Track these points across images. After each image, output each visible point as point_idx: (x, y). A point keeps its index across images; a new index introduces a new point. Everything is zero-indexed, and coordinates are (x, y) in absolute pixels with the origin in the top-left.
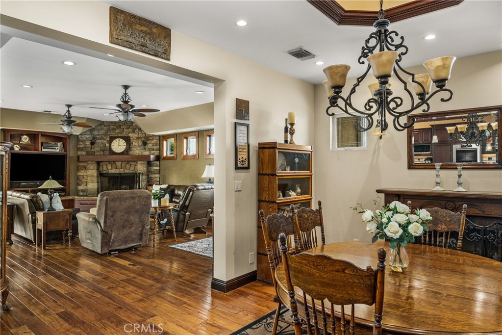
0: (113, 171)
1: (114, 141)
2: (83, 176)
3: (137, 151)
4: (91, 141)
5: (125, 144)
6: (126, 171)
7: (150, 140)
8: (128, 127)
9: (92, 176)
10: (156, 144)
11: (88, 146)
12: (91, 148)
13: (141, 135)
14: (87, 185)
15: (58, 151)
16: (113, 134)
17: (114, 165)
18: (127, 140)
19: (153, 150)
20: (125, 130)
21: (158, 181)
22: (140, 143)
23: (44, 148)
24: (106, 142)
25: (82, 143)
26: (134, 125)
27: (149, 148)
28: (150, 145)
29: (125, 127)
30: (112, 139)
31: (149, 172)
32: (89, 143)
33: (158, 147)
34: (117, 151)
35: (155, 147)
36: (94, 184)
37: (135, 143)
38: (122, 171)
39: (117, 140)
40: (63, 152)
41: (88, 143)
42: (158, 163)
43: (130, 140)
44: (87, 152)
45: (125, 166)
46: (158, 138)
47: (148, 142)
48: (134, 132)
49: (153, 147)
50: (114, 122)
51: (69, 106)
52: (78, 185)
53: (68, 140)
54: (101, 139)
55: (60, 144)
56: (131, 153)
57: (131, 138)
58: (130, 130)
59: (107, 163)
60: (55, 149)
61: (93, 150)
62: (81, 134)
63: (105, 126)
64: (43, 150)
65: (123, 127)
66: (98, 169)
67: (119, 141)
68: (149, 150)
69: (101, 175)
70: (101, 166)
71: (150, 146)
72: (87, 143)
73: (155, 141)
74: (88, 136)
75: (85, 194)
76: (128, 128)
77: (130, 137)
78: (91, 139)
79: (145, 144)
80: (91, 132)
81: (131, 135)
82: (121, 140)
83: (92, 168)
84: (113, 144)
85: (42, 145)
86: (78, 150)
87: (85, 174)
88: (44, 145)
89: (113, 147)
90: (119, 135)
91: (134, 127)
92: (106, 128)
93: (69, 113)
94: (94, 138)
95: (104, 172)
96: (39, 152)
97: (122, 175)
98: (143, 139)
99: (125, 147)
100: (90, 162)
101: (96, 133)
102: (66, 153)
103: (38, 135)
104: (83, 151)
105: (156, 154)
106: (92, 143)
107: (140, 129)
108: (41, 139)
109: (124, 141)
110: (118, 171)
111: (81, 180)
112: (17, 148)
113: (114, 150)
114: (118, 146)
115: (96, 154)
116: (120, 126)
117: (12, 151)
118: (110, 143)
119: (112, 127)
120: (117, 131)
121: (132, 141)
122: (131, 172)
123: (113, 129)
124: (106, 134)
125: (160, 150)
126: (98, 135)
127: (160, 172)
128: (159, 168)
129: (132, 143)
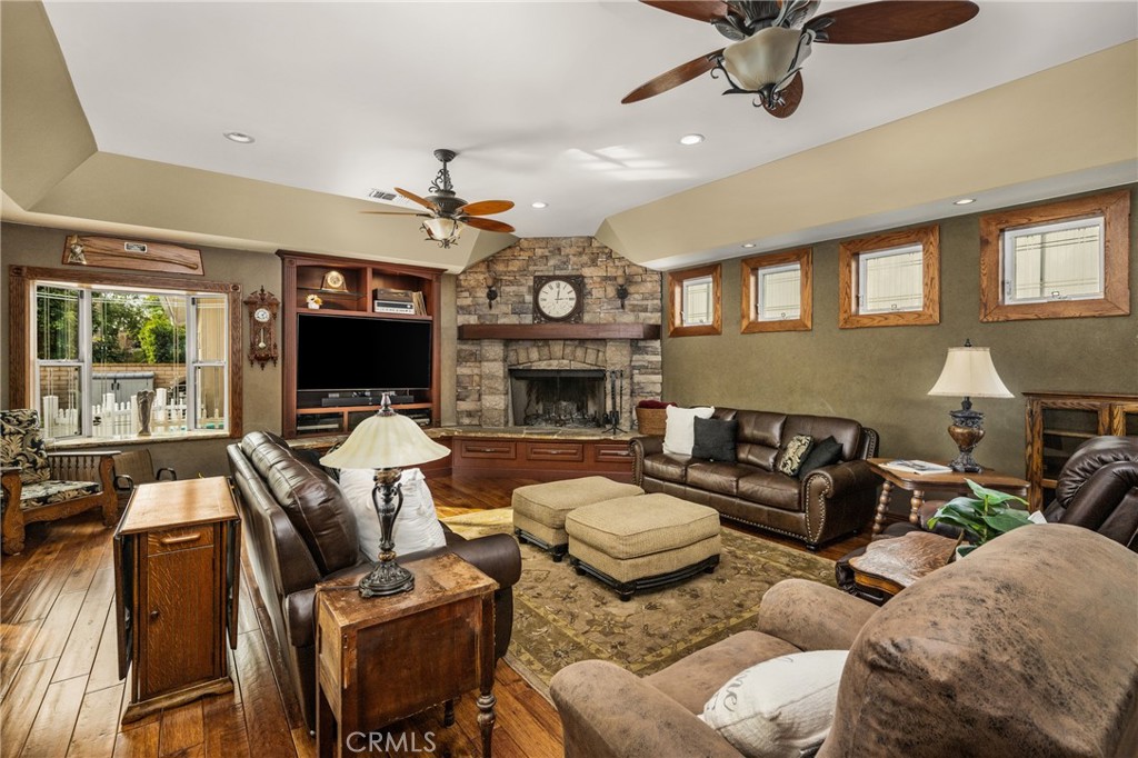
0: (543, 365)
1: (546, 288)
2: (471, 376)
3: (602, 312)
4: (489, 287)
5: (573, 295)
6: (576, 366)
7: (636, 283)
8: (580, 250)
9: (492, 377)
10: (652, 296)
11: (480, 301)
12: (490, 307)
13: (612, 272)
14: (480, 400)
15: (412, 312)
16: (541, 270)
17: (546, 350)
18: (578, 283)
19: (645, 310)
20: (573, 259)
21: (658, 394)
22: (611, 292)
23: (379, 305)
24: (524, 289)
25: (467, 294)
26: (595, 244)
27: (634, 306)
28: (636, 296)
29: (572, 251)
30: (541, 281)
31: (634, 368)
32: (484, 295)
33: (658, 302)
34: (553, 314)
35: (649, 303)
36: (497, 398)
37: (597, 293)
38: (565, 364)
39: (554, 284)
40: (424, 317)
41: (482, 294)
42: (657, 344)
43: (584, 285)
44: (481, 317)
45: (573, 352)
46: (657, 277)
47: (631, 289)
48: (594, 262)
49: (645, 302)
50: (543, 238)
51: (447, 155)
52: (458, 400)
53: (435, 284)
54: (511, 283)
55: (416, 296)
56: (587, 318)
57: (586, 281)
58: (585, 258)
59: (528, 344)
60: (405, 306)
61: (494, 311)
62: (464, 272)
63: (521, 249)
64: (379, 309)
65: (568, 251)
66: (506, 360)
67: (558, 286)
68: (633, 311)
69: (514, 373)
70: (513, 353)
71: (634, 299)
72: (478, 295)
73: (649, 285)
74: (481, 277)
75: (476, 422)
76: (580, 254)
77: (583, 277)
78: (490, 283)
79: (623, 294)
80: (488, 266)
81: (587, 272)
82: (563, 284)
83: (491, 357)
84: (542, 295)
85: (375, 297)
86: (458, 312)
87: (476, 371)
88: (379, 296)
89: (542, 304)
90: (558, 273)
91: (595, 251)
92: (525, 256)
93: (447, 181)
94: (496, 280)
95: (521, 367)
96: (368, 314)
97: (563, 375)
98: (620, 281)
99: (572, 303)
100: (486, 342)
101: (500, 267)
102: (430, 318)
103: (365, 269)
104: (470, 314)
105: (652, 322)
106: (492, 295)
107: (610, 255)
108: (373, 284)
109: (569, 288)
110: (554, 365)
111: (466, 388)
112: (314, 304)
113: (546, 311)
114: (558, 301)
115: (502, 321)
116: (559, 249)
117: (303, 310)
118: (536, 292)
119: (539, 252)
120: (552, 262)
121: (589, 287)
122: (588, 367)
123: (542, 257)
124: (523, 271)
125: (662, 310)
126: (505, 273)
127: (663, 368)
128: (659, 358)
129: (590, 293)
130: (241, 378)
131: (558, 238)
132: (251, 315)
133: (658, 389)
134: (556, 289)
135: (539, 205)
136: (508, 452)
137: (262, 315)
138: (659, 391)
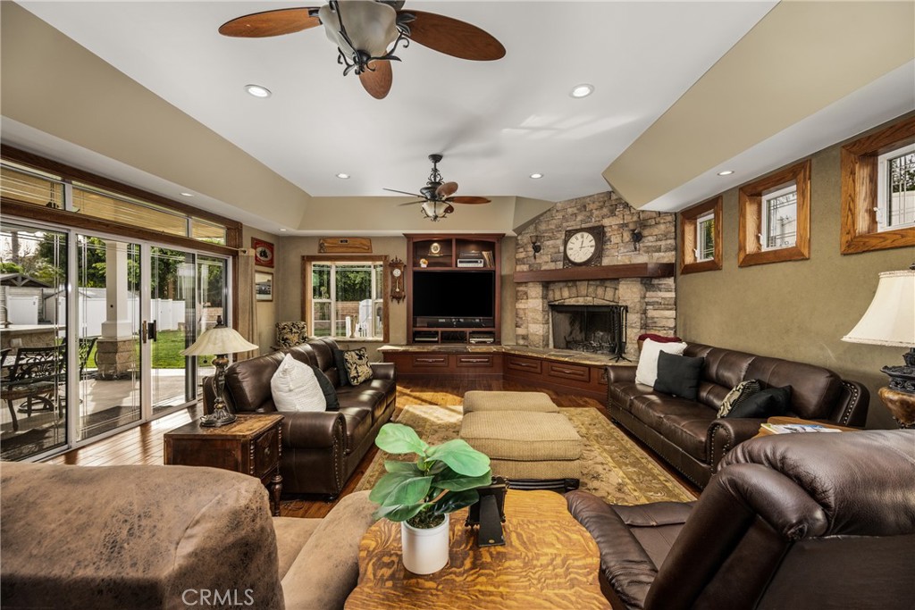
0: (572, 302)
1: (573, 239)
2: (524, 310)
3: (619, 254)
4: (534, 243)
5: (593, 243)
6: (598, 302)
7: (651, 226)
8: (602, 204)
9: (535, 310)
10: (665, 236)
11: (530, 254)
12: (535, 258)
13: (628, 219)
14: (528, 327)
15: (481, 265)
16: (572, 225)
17: (574, 289)
18: (599, 233)
19: (659, 250)
20: (596, 213)
21: (670, 328)
22: (627, 236)
23: (460, 262)
24: (559, 242)
25: (522, 250)
26: (614, 197)
27: (648, 247)
28: (650, 238)
29: (595, 206)
30: (570, 234)
31: (647, 304)
32: (531, 249)
33: (672, 242)
34: (578, 260)
35: (663, 243)
36: (539, 326)
37: (615, 239)
38: (589, 301)
39: (579, 235)
40: (489, 268)
41: (529, 249)
42: (670, 281)
43: (604, 233)
44: (530, 266)
45: (595, 291)
46: (669, 218)
47: (645, 233)
48: (612, 213)
49: (659, 243)
50: (573, 200)
51: (436, 158)
52: (517, 327)
53: (498, 245)
54: (551, 238)
55: (486, 254)
56: (606, 262)
57: (605, 229)
58: (605, 211)
59: (562, 285)
60: (477, 262)
61: (538, 261)
62: (520, 234)
63: (557, 211)
64: (460, 265)
65: (591, 206)
66: (544, 297)
67: (582, 237)
68: (647, 252)
69: (555, 308)
70: (551, 292)
71: (649, 241)
72: (527, 249)
73: (663, 226)
74: (529, 236)
75: (526, 343)
76: (602, 207)
77: (604, 227)
78: (534, 241)
79: (637, 237)
81: (606, 222)
82: (586, 234)
83: (534, 296)
84: (570, 245)
85: (458, 257)
86: (517, 264)
87: (527, 306)
88: (460, 256)
89: (569, 252)
90: (583, 226)
91: (614, 203)
92: (560, 215)
94: (539, 237)
95: (557, 303)
96: (453, 268)
97: (591, 310)
98: (632, 226)
99: (592, 250)
100: (531, 284)
101: (542, 227)
102: (494, 268)
103: (452, 239)
104: (524, 264)
105: (665, 261)
106: (537, 249)
107: (627, 206)
108: (455, 247)
109: (591, 237)
110: (581, 301)
111: (521, 318)
112: (423, 264)
113: (572, 258)
114: (580, 249)
115: (544, 268)
116: (585, 207)
117: (417, 269)
118: (566, 243)
119: (570, 211)
120: (579, 218)
121: (608, 234)
122: (607, 303)
123: (572, 215)
124: (559, 227)
125: (676, 249)
126: (546, 231)
127: (676, 304)
128: (672, 295)
129: (609, 240)
130: (388, 309)
131: (584, 198)
132: (392, 273)
133: (671, 324)
134: (580, 240)
135: (536, 176)
136: (536, 368)
137: (397, 273)
138: (672, 325)
